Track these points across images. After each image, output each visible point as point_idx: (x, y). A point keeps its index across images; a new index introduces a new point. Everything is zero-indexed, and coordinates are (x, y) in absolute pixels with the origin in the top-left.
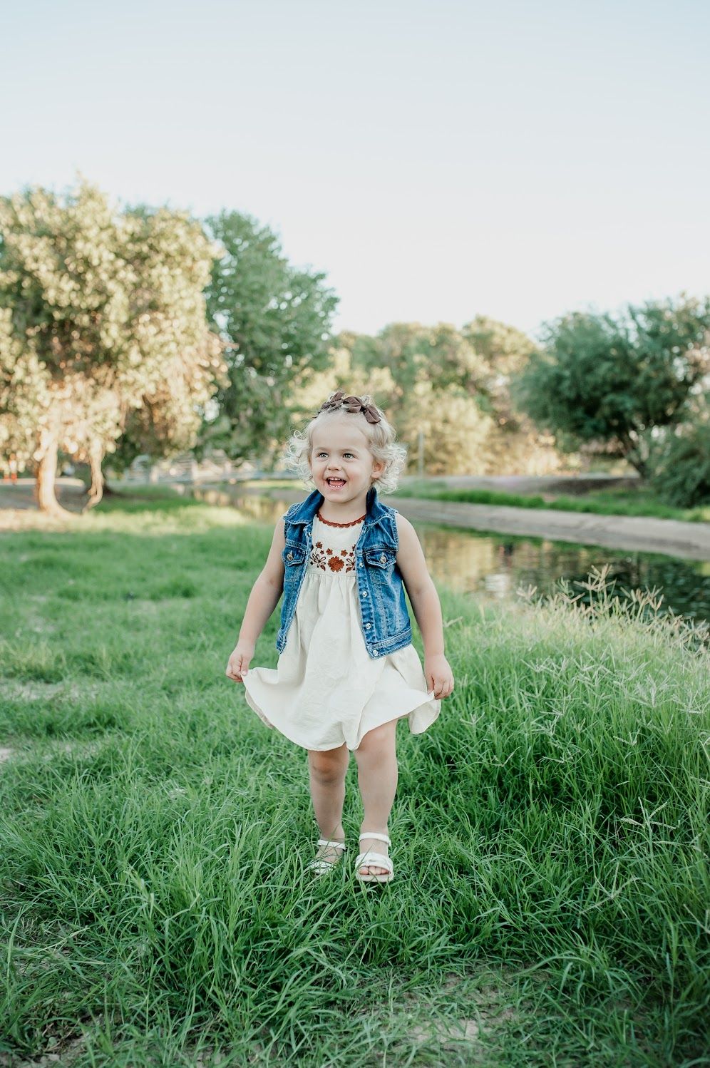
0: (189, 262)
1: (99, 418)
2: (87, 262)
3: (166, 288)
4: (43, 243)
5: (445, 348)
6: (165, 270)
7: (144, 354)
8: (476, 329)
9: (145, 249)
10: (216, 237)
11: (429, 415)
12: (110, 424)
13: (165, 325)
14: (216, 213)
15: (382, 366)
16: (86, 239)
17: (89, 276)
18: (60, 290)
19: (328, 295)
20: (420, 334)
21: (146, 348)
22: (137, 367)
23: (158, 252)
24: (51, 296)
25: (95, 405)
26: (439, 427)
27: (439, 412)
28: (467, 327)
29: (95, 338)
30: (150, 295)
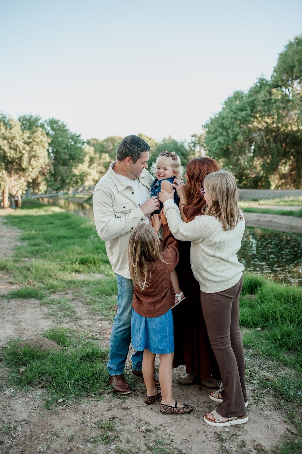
0: (43, 144)
1: (21, 185)
2: (17, 146)
3: (38, 152)
4: (5, 142)
6: (37, 147)
7: (32, 168)
9: (31, 140)
10: (48, 126)
12: (24, 186)
13: (38, 161)
14: (48, 119)
16: (17, 140)
17: (18, 149)
18: (11, 154)
19: (82, 141)
21: (33, 167)
22: (31, 172)
23: (34, 141)
24: (8, 155)
25: (20, 181)
29: (20, 165)
30: (34, 153)
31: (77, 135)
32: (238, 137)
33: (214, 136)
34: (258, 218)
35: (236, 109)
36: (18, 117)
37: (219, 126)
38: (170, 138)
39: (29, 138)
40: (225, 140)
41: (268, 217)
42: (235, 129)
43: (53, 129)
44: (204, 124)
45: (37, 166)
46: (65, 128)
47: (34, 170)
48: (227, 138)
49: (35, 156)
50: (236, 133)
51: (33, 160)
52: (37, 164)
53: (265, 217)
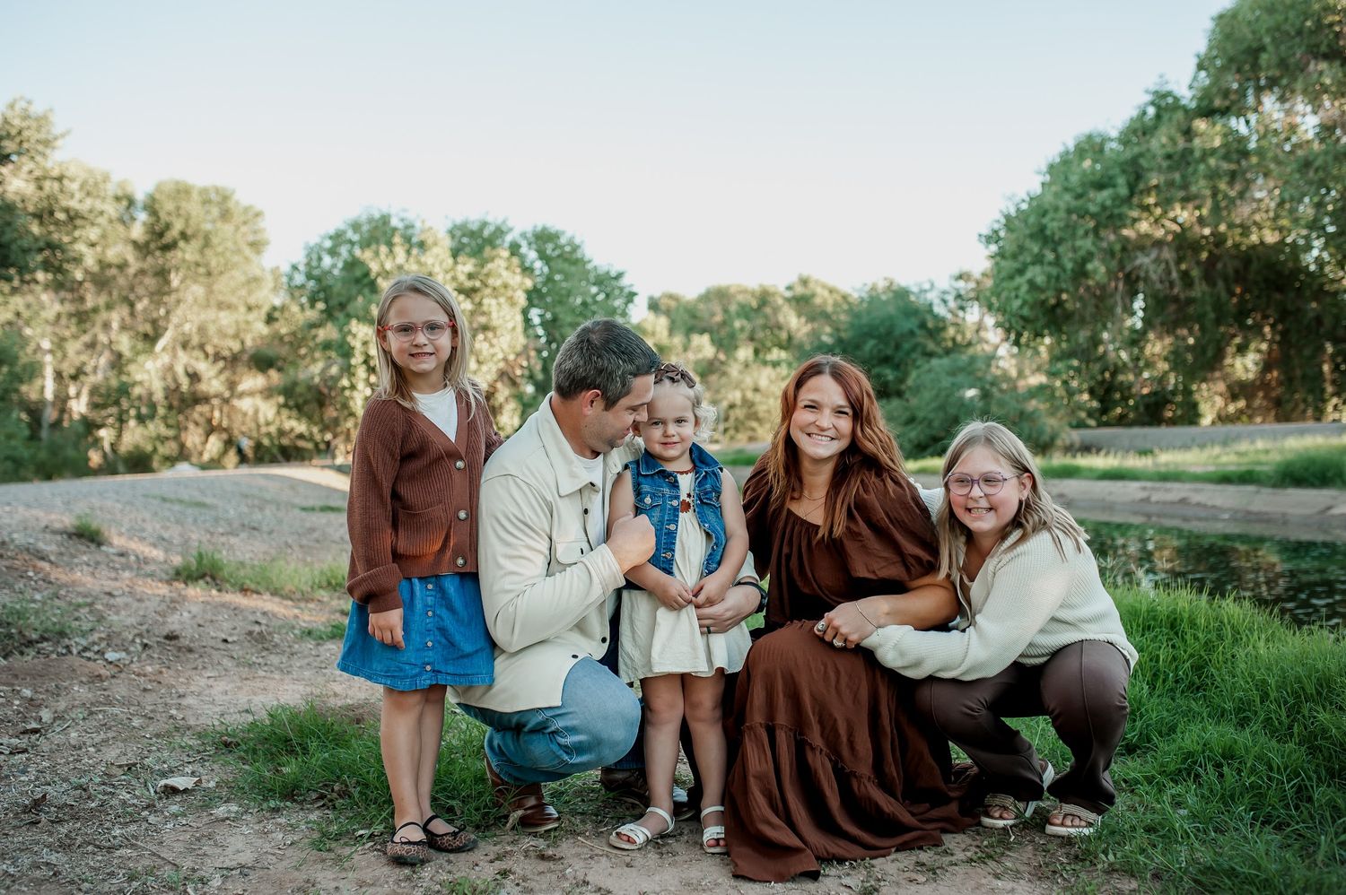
0: (510, 293)
3: (494, 315)
5: (768, 310)
6: (493, 302)
7: (479, 362)
8: (799, 290)
10: (530, 249)
11: (738, 386)
13: (495, 341)
14: (529, 229)
15: (702, 331)
19: (626, 291)
20: (740, 298)
21: (481, 359)
22: (475, 372)
23: (486, 286)
26: (750, 395)
27: (749, 381)
28: (789, 288)
30: (483, 320)
31: (613, 274)
32: (1090, 267)
33: (1016, 265)
34: (1143, 495)
35: (1083, 184)
36: (450, 225)
37: (1032, 236)
38: (891, 284)
39: (470, 276)
40: (1049, 277)
41: (1176, 491)
42: (1079, 243)
43: (543, 256)
44: (986, 231)
45: (493, 355)
46: (579, 255)
47: (484, 368)
48: (1054, 271)
49: (485, 328)
50: (1082, 253)
51: (480, 337)
52: (492, 351)
53: (1167, 490)
